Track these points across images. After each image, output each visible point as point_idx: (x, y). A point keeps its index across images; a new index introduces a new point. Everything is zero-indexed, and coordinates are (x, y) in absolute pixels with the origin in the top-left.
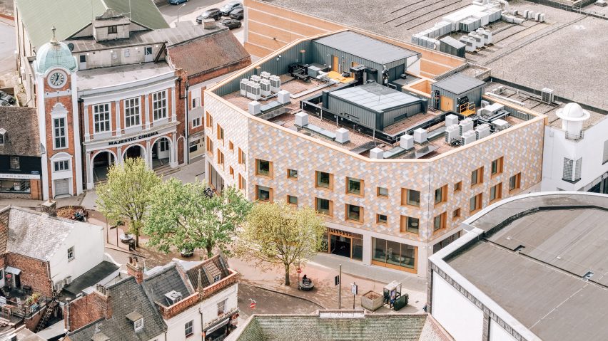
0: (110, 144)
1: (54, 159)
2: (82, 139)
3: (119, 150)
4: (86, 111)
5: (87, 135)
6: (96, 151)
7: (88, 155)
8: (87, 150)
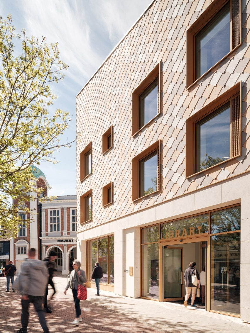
0: (59, 241)
1: (17, 244)
2: (40, 234)
3: (65, 247)
4: (44, 213)
5: (44, 232)
6: (50, 246)
7: (44, 248)
8: (43, 244)
